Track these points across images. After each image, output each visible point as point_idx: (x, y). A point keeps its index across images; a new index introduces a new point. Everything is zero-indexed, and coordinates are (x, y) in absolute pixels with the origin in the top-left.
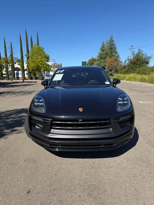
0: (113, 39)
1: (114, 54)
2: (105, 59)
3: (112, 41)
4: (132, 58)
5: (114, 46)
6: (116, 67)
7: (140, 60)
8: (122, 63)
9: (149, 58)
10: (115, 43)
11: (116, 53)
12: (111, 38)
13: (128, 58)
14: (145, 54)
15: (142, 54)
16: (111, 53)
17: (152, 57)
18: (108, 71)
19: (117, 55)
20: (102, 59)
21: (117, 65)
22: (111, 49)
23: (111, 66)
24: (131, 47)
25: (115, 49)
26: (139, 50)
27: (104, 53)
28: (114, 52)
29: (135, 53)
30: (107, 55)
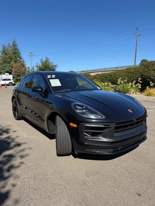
0: (17, 44)
1: (18, 59)
2: (9, 63)
3: (15, 45)
4: (41, 65)
5: (18, 51)
6: (24, 73)
7: (48, 68)
8: (30, 69)
9: (56, 66)
10: (18, 47)
11: (20, 58)
12: (14, 42)
13: (37, 65)
14: (52, 62)
15: (49, 62)
16: (15, 57)
17: (57, 66)
18: (15, 76)
19: (22, 60)
20: (6, 63)
21: (25, 71)
22: (15, 53)
23: (19, 71)
24: (30, 54)
25: (19, 54)
26: (47, 58)
27: (8, 57)
28: (18, 57)
29: (43, 61)
30: (11, 59)
